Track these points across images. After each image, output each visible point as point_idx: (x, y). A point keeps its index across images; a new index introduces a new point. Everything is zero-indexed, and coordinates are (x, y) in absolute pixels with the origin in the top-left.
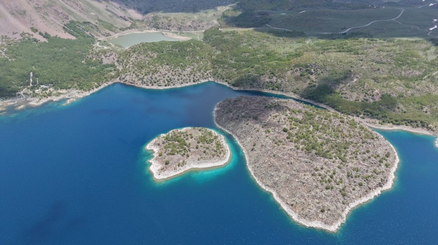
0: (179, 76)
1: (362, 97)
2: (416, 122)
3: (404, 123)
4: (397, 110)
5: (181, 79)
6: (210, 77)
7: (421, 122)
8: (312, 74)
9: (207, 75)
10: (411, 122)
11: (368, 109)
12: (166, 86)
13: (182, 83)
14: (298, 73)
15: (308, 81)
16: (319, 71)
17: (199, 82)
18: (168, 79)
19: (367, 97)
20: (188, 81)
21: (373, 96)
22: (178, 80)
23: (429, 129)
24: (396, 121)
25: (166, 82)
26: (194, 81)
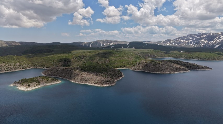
0: (13, 66)
1: (103, 62)
2: (123, 66)
3: (119, 67)
4: (116, 64)
5: (15, 67)
6: (32, 67)
7: (124, 66)
8: (82, 59)
9: (30, 66)
10: (121, 66)
11: (107, 65)
12: (6, 71)
13: (16, 69)
14: (76, 60)
15: (82, 61)
16: (85, 57)
17: (26, 69)
18: (7, 68)
19: (105, 62)
20: (19, 68)
21: (107, 61)
22: (13, 68)
23: (127, 67)
24: (117, 67)
25: (6, 69)
26: (23, 68)
